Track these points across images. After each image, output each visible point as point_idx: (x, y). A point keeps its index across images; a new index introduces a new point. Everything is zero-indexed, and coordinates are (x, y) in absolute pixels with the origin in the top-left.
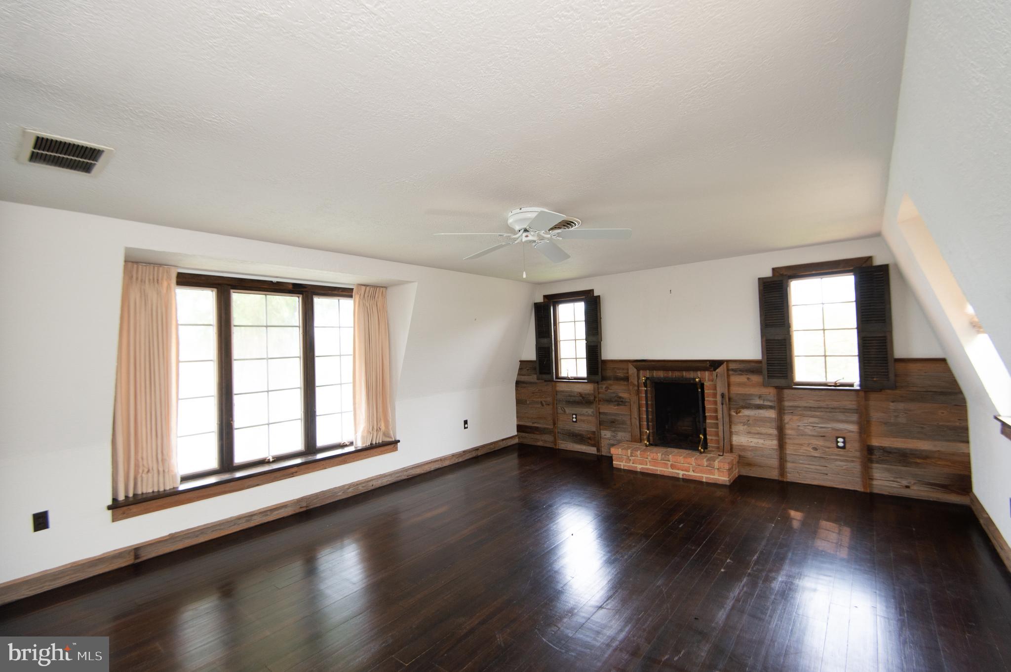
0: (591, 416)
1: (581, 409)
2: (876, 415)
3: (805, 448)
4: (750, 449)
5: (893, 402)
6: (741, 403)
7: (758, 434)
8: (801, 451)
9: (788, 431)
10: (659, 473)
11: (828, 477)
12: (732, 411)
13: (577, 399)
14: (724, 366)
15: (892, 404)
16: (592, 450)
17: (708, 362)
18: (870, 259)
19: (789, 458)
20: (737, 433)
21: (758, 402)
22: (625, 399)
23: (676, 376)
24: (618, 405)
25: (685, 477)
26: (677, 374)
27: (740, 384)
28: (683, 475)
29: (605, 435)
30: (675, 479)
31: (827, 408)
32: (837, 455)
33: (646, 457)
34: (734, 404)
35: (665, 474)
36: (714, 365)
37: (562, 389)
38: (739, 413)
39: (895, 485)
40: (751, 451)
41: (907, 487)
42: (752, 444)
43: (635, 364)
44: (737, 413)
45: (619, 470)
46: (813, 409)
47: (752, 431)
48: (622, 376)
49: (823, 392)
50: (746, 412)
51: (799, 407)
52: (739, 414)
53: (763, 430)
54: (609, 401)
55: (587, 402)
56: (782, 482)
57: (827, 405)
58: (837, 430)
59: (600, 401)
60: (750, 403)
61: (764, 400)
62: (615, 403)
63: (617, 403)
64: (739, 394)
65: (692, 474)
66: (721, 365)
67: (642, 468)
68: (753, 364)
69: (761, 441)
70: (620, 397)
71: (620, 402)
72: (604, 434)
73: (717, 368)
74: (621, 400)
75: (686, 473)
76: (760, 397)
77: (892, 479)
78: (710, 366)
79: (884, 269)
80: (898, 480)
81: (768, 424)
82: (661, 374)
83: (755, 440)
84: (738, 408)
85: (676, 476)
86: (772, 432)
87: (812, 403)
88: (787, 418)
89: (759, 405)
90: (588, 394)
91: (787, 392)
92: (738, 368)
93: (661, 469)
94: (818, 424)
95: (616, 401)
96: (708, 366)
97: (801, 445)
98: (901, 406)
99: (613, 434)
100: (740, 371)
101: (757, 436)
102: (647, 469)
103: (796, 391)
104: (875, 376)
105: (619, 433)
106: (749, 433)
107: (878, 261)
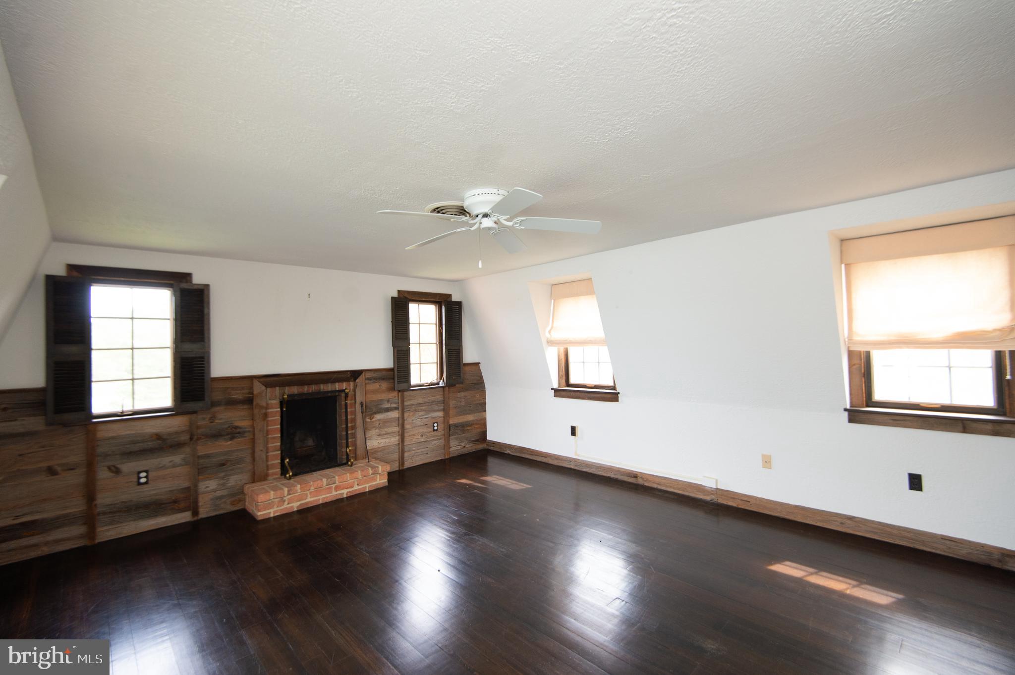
0: (181, 465)
1: (159, 460)
2: (452, 403)
3: (416, 437)
4: (380, 450)
5: (459, 392)
6: (374, 410)
7: (386, 434)
8: (414, 440)
9: (407, 426)
10: (321, 502)
11: (429, 456)
12: (367, 417)
13: (150, 445)
14: (362, 377)
15: (459, 394)
16: (184, 517)
17: (349, 373)
18: (450, 296)
19: (406, 449)
20: (370, 438)
21: (387, 405)
22: (245, 428)
23: (312, 390)
24: (232, 439)
25: (349, 495)
26: (313, 388)
27: (374, 392)
28: (347, 494)
29: (207, 487)
30: (340, 501)
31: (429, 403)
32: (434, 436)
33: (308, 489)
34: (369, 410)
35: (328, 500)
36: (355, 375)
37: (111, 435)
38: (373, 418)
39: (459, 447)
40: (380, 451)
41: (464, 447)
42: (381, 445)
43: (262, 380)
44: (371, 420)
45: (267, 520)
46: (421, 405)
47: (382, 433)
48: (240, 397)
49: (427, 390)
50: (378, 417)
51: (414, 405)
52: (373, 420)
53: (390, 430)
54: (216, 436)
55: (171, 446)
56: (403, 470)
57: (429, 400)
58: (434, 418)
59: (198, 439)
60: (381, 408)
61: (391, 403)
62: (227, 437)
63: (230, 436)
64: (373, 401)
65: (357, 488)
66: (360, 375)
67: (300, 504)
68: (384, 372)
69: (388, 440)
70: (236, 427)
71: (233, 433)
72: (204, 487)
73: (357, 378)
74: (238, 430)
75: (350, 490)
76: (388, 401)
77: (458, 444)
78: (351, 376)
79: (459, 304)
80: (461, 444)
81: (394, 423)
82: (295, 390)
83: (383, 441)
84: (371, 414)
85: (340, 497)
86: (395, 429)
87: (421, 400)
88: (406, 415)
89: (387, 408)
90: (177, 433)
91: (406, 394)
92: (372, 377)
93: (323, 497)
94: (423, 415)
95: (228, 434)
96: (349, 376)
97: (414, 435)
98: (462, 394)
99: (222, 482)
100: (374, 379)
101: (385, 437)
102: (307, 503)
103: (411, 392)
104: (454, 376)
105: (232, 477)
106: (379, 435)
107: (455, 298)
